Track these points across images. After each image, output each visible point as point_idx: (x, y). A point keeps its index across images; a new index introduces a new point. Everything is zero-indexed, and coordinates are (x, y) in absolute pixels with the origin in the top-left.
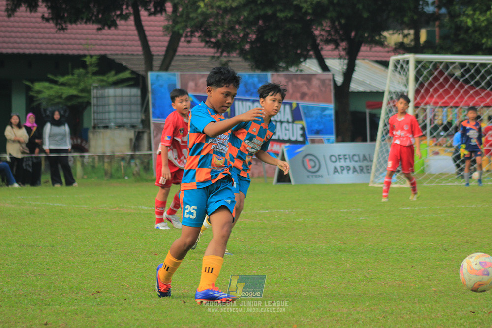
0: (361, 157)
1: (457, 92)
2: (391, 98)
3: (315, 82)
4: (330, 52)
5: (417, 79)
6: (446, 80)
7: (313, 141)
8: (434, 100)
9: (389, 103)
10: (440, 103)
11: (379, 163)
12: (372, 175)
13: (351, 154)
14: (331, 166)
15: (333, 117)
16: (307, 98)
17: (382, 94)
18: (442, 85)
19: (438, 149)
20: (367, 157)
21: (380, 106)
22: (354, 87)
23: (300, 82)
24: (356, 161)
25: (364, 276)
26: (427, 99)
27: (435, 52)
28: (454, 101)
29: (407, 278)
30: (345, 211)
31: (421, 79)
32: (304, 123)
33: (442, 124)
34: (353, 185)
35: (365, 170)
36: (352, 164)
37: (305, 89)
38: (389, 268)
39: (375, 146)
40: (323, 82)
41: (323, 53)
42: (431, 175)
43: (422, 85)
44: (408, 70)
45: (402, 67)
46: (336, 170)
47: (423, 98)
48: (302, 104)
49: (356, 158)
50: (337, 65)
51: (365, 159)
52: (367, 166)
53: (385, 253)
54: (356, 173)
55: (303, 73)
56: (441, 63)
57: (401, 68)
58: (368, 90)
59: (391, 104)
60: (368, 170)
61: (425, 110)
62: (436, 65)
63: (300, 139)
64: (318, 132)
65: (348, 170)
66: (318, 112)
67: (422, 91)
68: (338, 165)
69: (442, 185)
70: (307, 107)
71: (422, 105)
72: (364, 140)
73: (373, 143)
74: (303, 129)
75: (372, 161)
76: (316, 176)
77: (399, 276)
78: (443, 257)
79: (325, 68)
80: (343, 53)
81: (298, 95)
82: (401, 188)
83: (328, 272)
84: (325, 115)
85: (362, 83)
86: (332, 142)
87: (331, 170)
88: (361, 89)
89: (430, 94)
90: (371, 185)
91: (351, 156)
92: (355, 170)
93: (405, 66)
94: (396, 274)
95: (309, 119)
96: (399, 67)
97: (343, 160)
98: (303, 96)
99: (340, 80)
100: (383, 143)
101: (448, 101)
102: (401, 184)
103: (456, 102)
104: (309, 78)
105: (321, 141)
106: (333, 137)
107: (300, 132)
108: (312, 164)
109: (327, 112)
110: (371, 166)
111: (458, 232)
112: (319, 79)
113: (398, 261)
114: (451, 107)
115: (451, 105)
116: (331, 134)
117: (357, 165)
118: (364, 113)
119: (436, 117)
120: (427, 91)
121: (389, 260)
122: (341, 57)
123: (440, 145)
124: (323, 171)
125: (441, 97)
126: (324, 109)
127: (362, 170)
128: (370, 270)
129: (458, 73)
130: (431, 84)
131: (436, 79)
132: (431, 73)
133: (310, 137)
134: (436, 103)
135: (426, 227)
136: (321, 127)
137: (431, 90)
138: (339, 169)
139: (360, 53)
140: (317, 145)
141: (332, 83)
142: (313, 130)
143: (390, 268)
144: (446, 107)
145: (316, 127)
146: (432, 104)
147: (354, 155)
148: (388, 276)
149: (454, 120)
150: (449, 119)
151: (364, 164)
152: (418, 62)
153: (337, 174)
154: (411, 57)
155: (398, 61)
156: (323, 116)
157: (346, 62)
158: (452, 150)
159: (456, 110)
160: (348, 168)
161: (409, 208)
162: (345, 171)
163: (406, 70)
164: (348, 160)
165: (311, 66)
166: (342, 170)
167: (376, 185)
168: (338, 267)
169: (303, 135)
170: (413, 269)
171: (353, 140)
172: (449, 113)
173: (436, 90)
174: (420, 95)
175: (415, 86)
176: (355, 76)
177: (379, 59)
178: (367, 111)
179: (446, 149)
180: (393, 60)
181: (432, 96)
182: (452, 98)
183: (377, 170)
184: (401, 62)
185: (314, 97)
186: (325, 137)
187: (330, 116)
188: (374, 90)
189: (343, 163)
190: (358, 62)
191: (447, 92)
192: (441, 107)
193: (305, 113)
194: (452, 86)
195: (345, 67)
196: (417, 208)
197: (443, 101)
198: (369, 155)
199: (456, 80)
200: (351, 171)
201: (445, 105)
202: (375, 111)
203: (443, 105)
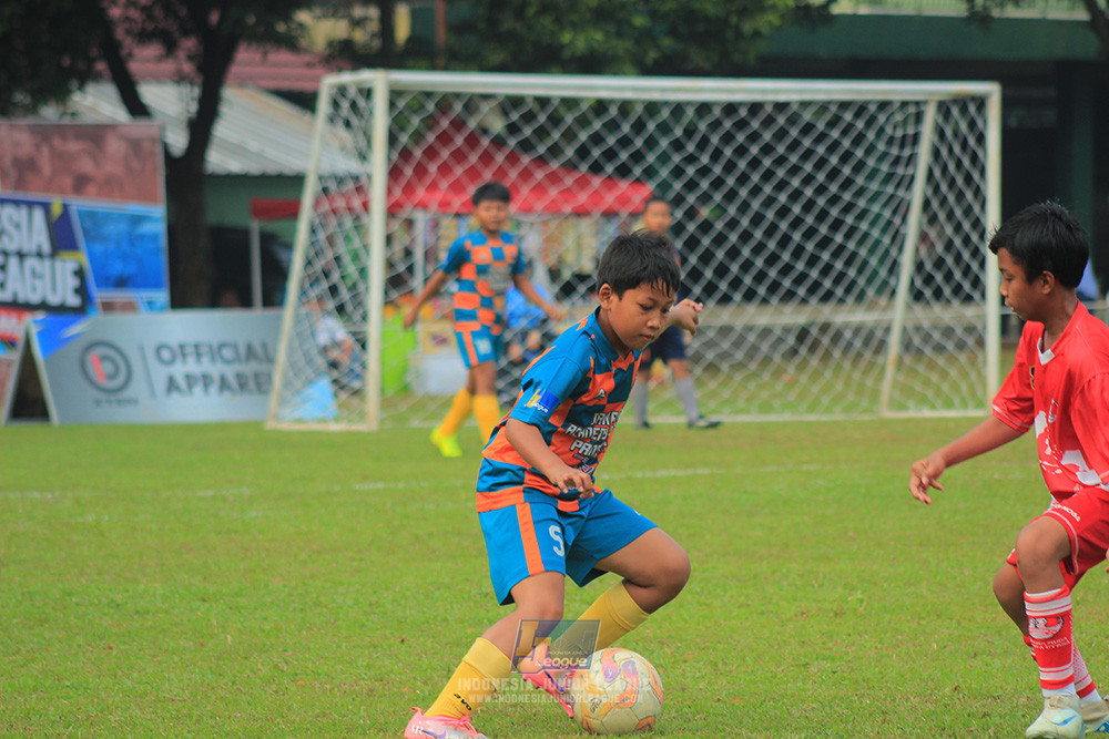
0: (242, 350)
2: (325, 190)
3: (114, 146)
4: (151, 67)
5: (392, 139)
6: (472, 141)
7: (108, 307)
8: (439, 196)
9: (317, 203)
10: (456, 204)
11: (292, 364)
12: (273, 398)
13: (215, 343)
14: (160, 374)
15: (163, 242)
16: (91, 189)
17: (297, 180)
18: (459, 156)
19: (446, 328)
20: (258, 348)
21: (292, 211)
22: (218, 160)
23: (73, 146)
24: (227, 362)
25: (276, 667)
26: (421, 192)
27: (433, 67)
29: (392, 672)
30: (209, 493)
31: (404, 139)
32: (82, 258)
34: (221, 426)
35: (252, 384)
36: (215, 369)
37: (86, 166)
38: (339, 647)
39: (279, 320)
40: (135, 145)
41: (134, 67)
42: (432, 398)
43: (406, 154)
44: (371, 113)
45: (354, 105)
46: (172, 385)
47: (409, 190)
48: (78, 204)
49: (227, 353)
50: (169, 101)
51: (250, 353)
52: (257, 376)
53: (326, 606)
54: (227, 394)
55: (78, 121)
56: (457, 96)
57: (351, 109)
58: (254, 168)
59: (325, 206)
60: (261, 384)
61: (410, 223)
62: (445, 102)
63: (74, 301)
64: (121, 283)
65: (206, 386)
66: (123, 227)
67: (409, 171)
68: (179, 370)
70: (91, 215)
71: (407, 212)
72: (245, 302)
73: (271, 313)
74: (80, 273)
75: (270, 360)
76: (119, 402)
77: (369, 667)
78: (482, 614)
79: (137, 108)
80: (188, 67)
81: (68, 181)
82: (350, 434)
83: (176, 659)
84: (142, 237)
85: (238, 150)
86: (162, 309)
87: (160, 384)
88: (234, 166)
89: (428, 180)
90: (271, 425)
91: (215, 346)
92: (224, 384)
93: (361, 103)
94: (360, 663)
95: (98, 248)
96: (345, 105)
97: (191, 360)
98: (81, 184)
99: (178, 141)
100: (303, 311)
102: (350, 421)
104: (96, 135)
105: (129, 307)
106: (162, 296)
107: (73, 282)
108: (108, 367)
109: (147, 228)
110: (269, 377)
112: (125, 138)
113: (363, 626)
116: (156, 285)
117: (230, 372)
118: (244, 234)
119: (442, 244)
120: (420, 171)
121: (340, 623)
122: (180, 78)
124: (137, 389)
125: (457, 187)
126: (137, 220)
127: (243, 386)
128: (290, 652)
129: (498, 125)
130: (431, 153)
131: (445, 139)
132: (430, 122)
133: (99, 295)
134: (444, 205)
135: (430, 535)
136: (131, 269)
137: (433, 168)
138: (181, 382)
139: (235, 70)
140: (118, 318)
141: (159, 150)
142: (107, 279)
143: (344, 646)
145: (117, 268)
146: (434, 207)
147: (222, 346)
148: (338, 667)
151: (249, 368)
152: (395, 94)
153: (175, 396)
154: (379, 80)
155: (342, 90)
156: (134, 239)
157: (197, 91)
160: (206, 380)
161: (380, 485)
162: (198, 389)
163: (366, 114)
164: (206, 360)
165: (98, 102)
166: (190, 386)
167: (284, 426)
168: (202, 645)
169: (82, 291)
170: (403, 647)
171: (214, 302)
173: (445, 169)
174: (403, 182)
175: (389, 159)
176: (222, 130)
177: (286, 85)
178: (255, 226)
180: (331, 87)
181: (433, 187)
183: (287, 384)
184: (352, 92)
185: (110, 187)
186: (139, 296)
187: (154, 237)
188: (272, 169)
189: (192, 366)
190: (230, 93)
191: (473, 174)
192: (458, 215)
193: (86, 232)
194: (487, 158)
195: (194, 108)
196: (401, 485)
197: (465, 199)
198: (264, 346)
199: (499, 142)
200: (214, 389)
202: (275, 226)
203: (464, 210)
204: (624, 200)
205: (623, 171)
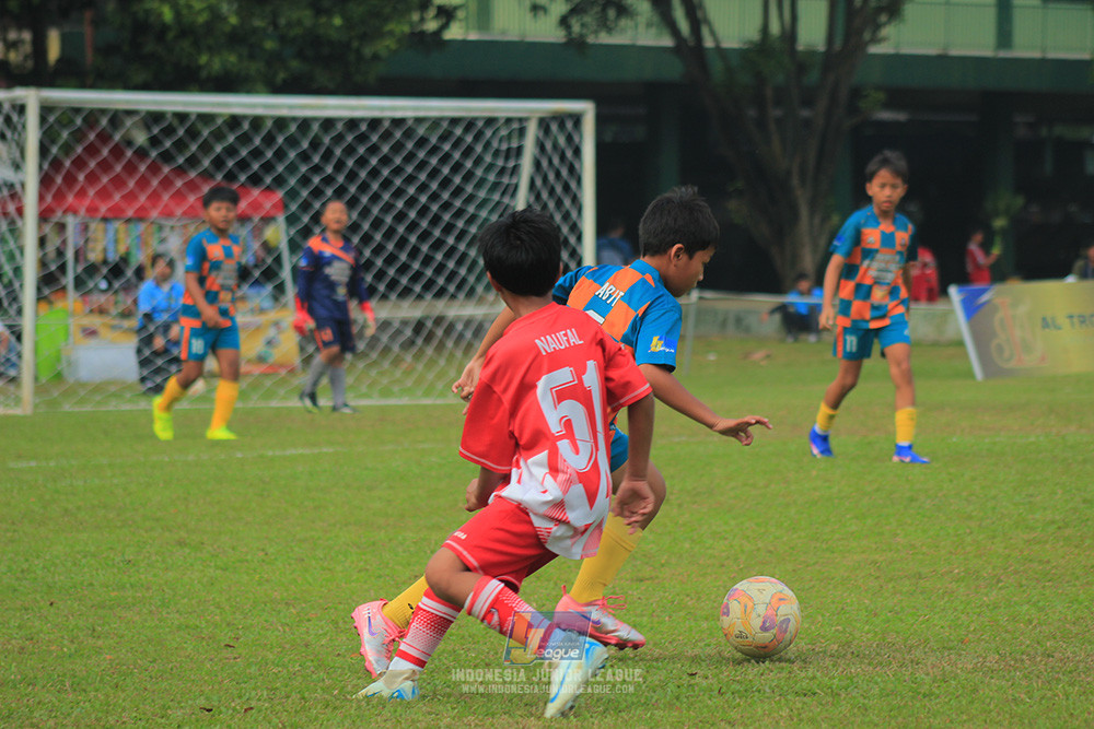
1: (143, 183)
5: (43, 151)
6: (117, 152)
8: (87, 202)
10: (103, 209)
18: (105, 166)
19: (95, 321)
26: (70, 199)
27: (83, 86)
28: (137, 205)
29: (41, 632)
31: (54, 150)
33: (105, 262)
42: (81, 384)
43: (56, 164)
44: (24, 127)
45: (8, 120)
47: (59, 196)
56: (103, 111)
57: (6, 123)
61: (61, 227)
62: (92, 116)
67: (59, 179)
69: (111, 408)
71: (58, 216)
77: (20, 627)
78: (125, 579)
82: (7, 417)
89: (78, 188)
93: (14, 118)
94: (12, 624)
101: (123, 205)
102: (6, 406)
103: (142, 208)
111: (158, 520)
113: (15, 590)
114: (128, 221)
115: (130, 213)
119: (90, 245)
120: (70, 180)
123: (102, 311)
125: (104, 194)
129: (141, 138)
130: (79, 163)
131: (92, 150)
132: (78, 135)
134: (92, 210)
135: (79, 508)
137: (81, 177)
144: (116, 218)
146: (82, 211)
149: (134, 252)
150: (122, 249)
152: (46, 110)
154: (31, 97)
158: (134, 323)
159: (142, 227)
161: (33, 464)
163: (19, 127)
170: (52, 610)
172: (122, 235)
173: (92, 178)
174: (54, 190)
175: (41, 168)
179: (116, 322)
181: (82, 194)
182: (130, 197)
184: (6, 107)
191: (118, 182)
192: (105, 219)
194: (130, 168)
196: (52, 464)
197: (111, 204)
199: (141, 153)
201: (114, 214)
203: (109, 215)
204: (256, 206)
205: (255, 180)
